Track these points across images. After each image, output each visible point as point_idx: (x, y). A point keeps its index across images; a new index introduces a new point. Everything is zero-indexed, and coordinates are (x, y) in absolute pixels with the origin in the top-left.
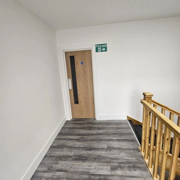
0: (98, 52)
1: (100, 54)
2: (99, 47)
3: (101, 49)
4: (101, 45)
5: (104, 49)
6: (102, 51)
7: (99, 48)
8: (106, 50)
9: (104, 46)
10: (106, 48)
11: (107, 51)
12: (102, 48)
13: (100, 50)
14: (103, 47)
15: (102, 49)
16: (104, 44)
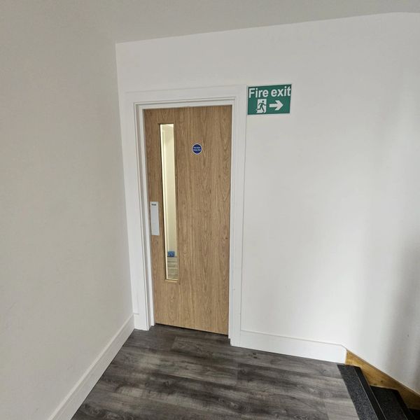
0: (255, 113)
1: (262, 120)
2: (262, 97)
3: (268, 105)
4: (270, 88)
5: (279, 105)
6: (271, 111)
7: (260, 101)
8: (286, 109)
9: (280, 92)
10: (286, 101)
11: (288, 112)
12: (271, 100)
13: (265, 107)
14: (277, 98)
15: (271, 106)
16: (281, 87)
